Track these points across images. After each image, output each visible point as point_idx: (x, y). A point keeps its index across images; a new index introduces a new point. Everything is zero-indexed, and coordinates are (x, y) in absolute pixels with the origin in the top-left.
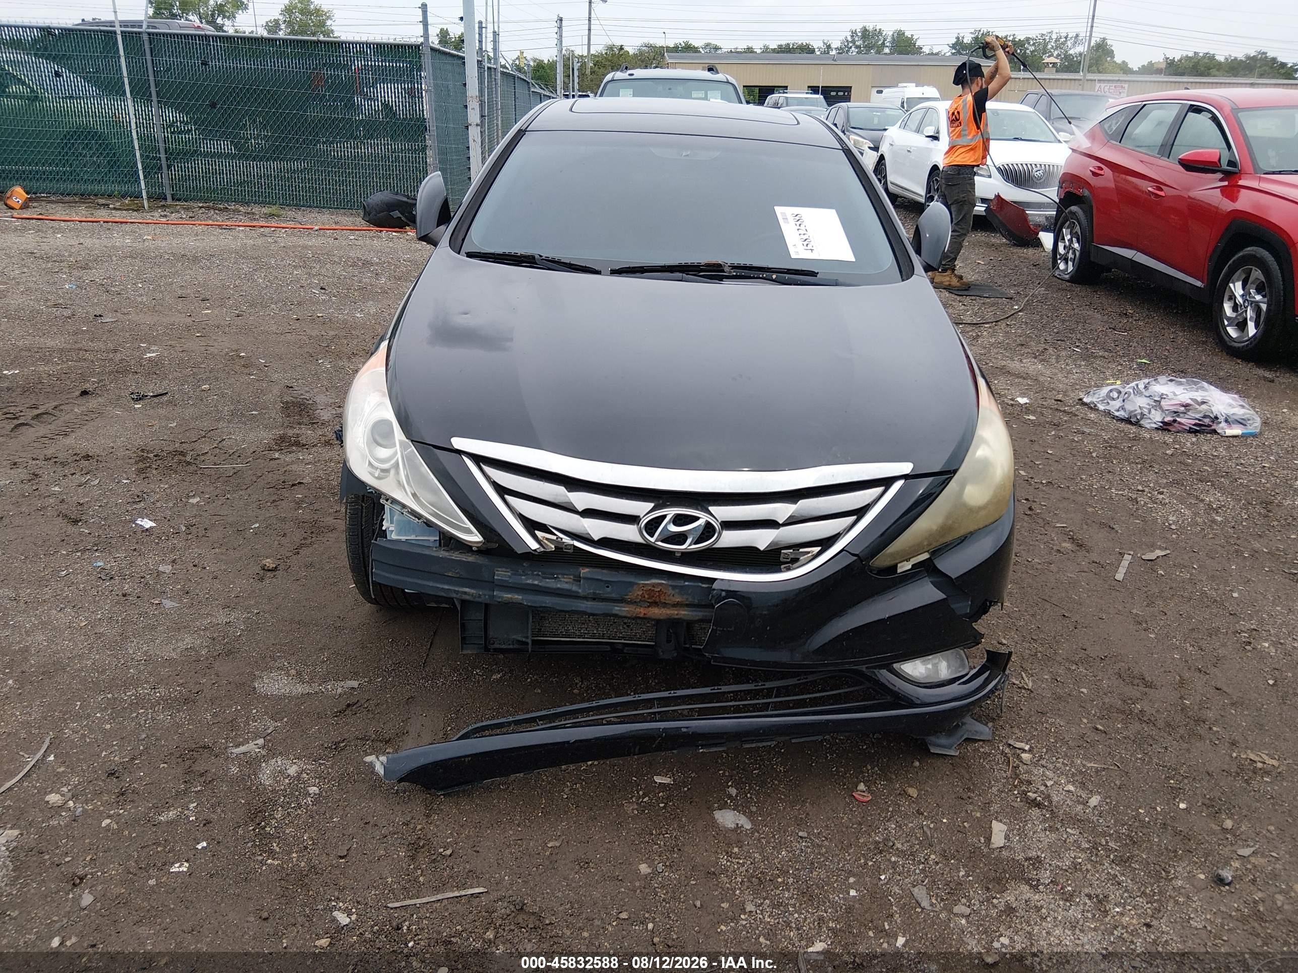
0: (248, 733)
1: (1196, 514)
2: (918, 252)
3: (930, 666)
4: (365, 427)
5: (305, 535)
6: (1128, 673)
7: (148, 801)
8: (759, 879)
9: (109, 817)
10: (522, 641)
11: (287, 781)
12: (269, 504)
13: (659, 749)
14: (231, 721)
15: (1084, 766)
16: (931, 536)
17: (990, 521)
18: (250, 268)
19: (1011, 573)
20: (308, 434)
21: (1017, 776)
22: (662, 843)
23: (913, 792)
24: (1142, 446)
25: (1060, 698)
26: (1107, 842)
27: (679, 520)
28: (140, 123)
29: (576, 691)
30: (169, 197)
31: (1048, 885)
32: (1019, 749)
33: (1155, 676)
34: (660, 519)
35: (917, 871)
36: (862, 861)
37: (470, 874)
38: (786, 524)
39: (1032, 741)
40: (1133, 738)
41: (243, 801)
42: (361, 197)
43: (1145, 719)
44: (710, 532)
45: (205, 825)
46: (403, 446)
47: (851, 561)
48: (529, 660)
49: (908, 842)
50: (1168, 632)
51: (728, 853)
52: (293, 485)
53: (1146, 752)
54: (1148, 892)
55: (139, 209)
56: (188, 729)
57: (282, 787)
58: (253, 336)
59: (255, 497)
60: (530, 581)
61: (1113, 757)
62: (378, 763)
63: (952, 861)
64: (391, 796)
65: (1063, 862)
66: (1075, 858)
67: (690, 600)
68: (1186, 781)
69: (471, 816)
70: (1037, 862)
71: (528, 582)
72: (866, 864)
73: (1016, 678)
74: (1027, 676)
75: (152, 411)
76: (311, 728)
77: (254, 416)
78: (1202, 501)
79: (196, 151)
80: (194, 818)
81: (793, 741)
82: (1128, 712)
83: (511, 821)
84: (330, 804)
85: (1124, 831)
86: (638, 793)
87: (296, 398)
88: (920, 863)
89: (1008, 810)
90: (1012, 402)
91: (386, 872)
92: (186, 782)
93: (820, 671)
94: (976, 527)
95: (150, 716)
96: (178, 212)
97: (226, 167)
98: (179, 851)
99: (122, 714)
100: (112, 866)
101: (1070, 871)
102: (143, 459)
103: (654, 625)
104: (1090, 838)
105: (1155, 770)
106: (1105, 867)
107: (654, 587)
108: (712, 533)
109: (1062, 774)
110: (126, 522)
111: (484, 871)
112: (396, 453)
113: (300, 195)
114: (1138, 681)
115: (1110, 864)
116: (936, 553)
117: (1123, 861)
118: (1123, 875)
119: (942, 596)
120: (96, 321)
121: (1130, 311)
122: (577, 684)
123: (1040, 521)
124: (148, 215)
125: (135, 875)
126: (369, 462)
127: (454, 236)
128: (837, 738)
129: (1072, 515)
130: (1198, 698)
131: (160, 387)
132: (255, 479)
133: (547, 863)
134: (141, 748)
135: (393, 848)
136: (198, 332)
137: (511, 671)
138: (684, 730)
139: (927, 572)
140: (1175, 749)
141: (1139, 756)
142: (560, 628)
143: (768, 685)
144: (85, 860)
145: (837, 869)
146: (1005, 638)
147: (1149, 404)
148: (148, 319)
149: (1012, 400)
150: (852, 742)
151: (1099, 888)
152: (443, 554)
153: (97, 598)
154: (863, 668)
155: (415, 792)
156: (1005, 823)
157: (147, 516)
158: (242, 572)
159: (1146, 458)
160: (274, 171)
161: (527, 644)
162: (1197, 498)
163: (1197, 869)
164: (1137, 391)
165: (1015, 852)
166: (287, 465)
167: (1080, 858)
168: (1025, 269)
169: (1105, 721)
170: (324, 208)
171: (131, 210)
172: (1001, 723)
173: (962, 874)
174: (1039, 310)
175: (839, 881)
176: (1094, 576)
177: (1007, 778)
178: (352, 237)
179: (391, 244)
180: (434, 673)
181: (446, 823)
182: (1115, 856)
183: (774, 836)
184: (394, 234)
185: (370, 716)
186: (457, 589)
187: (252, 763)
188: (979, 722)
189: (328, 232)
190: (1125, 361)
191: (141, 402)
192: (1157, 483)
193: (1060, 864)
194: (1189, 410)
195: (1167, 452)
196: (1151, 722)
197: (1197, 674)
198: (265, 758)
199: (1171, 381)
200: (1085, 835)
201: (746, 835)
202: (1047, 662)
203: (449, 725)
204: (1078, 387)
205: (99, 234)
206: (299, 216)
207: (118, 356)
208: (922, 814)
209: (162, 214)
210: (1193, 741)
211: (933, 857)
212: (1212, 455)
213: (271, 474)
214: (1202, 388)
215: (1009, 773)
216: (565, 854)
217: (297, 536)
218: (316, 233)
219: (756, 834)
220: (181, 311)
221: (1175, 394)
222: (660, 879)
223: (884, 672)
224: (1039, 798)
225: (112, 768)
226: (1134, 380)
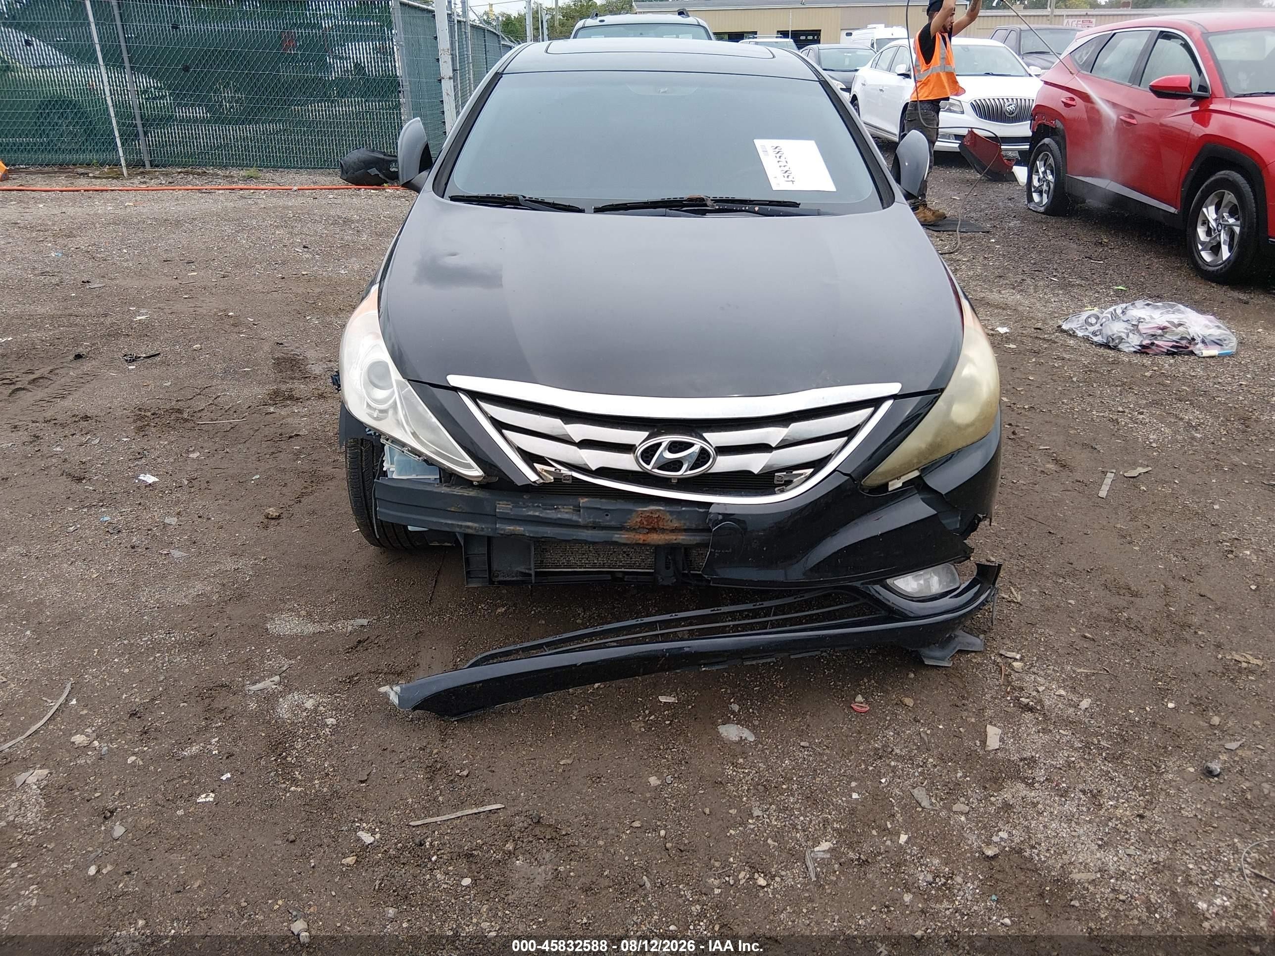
0: (264, 671)
1: (1176, 432)
2: (898, 181)
3: (922, 582)
4: (362, 370)
5: (305, 485)
6: (1114, 583)
7: (170, 738)
8: (765, 786)
9: (134, 754)
10: (525, 573)
11: (305, 714)
12: (268, 456)
13: (663, 669)
14: (247, 661)
15: (1074, 672)
16: (921, 454)
17: (978, 438)
18: (232, 230)
19: (997, 494)
20: (300, 388)
21: (1009, 683)
22: (670, 757)
23: (909, 702)
24: (1121, 369)
25: (1048, 609)
26: (1099, 741)
27: (674, 447)
28: (114, 90)
29: (579, 621)
30: (147, 164)
31: (1043, 782)
32: (1011, 658)
33: (1140, 585)
34: (656, 447)
35: (917, 774)
36: (863, 766)
37: (487, 792)
38: (778, 447)
39: (1023, 651)
40: (1121, 644)
41: (263, 734)
42: (337, 156)
43: (1132, 626)
44: (704, 458)
45: (227, 758)
46: (401, 387)
47: (843, 481)
48: (532, 594)
49: (907, 747)
50: (1152, 544)
51: (733, 764)
52: (291, 437)
53: (1134, 656)
54: (1140, 786)
55: (119, 176)
56: (205, 670)
57: (301, 720)
58: (241, 297)
59: (254, 450)
60: (531, 513)
61: (1102, 663)
62: (393, 693)
63: (950, 764)
64: (406, 723)
65: (1057, 761)
66: (1068, 757)
67: (688, 524)
68: (1174, 682)
69: (484, 739)
70: (1032, 762)
71: (529, 513)
72: (867, 769)
73: (1005, 592)
74: (1016, 591)
75: (146, 372)
76: (325, 664)
77: (247, 373)
78: (1181, 419)
79: (171, 117)
80: (217, 752)
81: (792, 657)
82: (1115, 620)
83: (524, 743)
84: (348, 734)
85: (1115, 730)
86: (644, 712)
87: (287, 354)
88: (918, 766)
89: (1003, 715)
90: (992, 332)
91: (406, 794)
92: (206, 719)
93: (819, 589)
94: (964, 444)
95: (167, 660)
96: (157, 178)
97: (202, 131)
98: (204, 783)
99: (140, 659)
100: (140, 799)
101: (1064, 769)
102: (141, 418)
103: (653, 553)
104: (1083, 738)
105: (1143, 673)
106: (1098, 764)
107: (652, 513)
108: (707, 458)
109: (1053, 680)
110: (129, 478)
111: (500, 789)
112: (393, 392)
113: (276, 156)
114: (1124, 591)
115: (1103, 762)
116: (925, 470)
117: (1115, 758)
118: (1115, 771)
119: (933, 512)
120: (84, 287)
121: (1106, 240)
122: (579, 614)
123: (1023, 444)
124: (128, 183)
125: (163, 806)
126: (368, 403)
127: (436, 181)
128: (833, 655)
129: (1055, 438)
130: (1183, 604)
131: (152, 349)
132: (252, 433)
133: (561, 779)
134: (161, 689)
135: (412, 771)
136: (186, 294)
137: (515, 605)
138: (686, 649)
139: (917, 489)
140: (1162, 653)
141: (1128, 661)
142: (562, 559)
143: (766, 604)
144: (113, 795)
145: (839, 775)
146: (992, 556)
147: (1127, 329)
148: (136, 284)
149: (992, 330)
150: (848, 658)
151: (1093, 783)
152: (444, 489)
153: (107, 552)
154: (858, 584)
155: (429, 720)
156: (999, 727)
157: (150, 472)
158: (247, 521)
159: (1125, 380)
160: (250, 133)
161: (530, 575)
162: (1176, 416)
163: (1186, 764)
164: (1115, 317)
165: (1010, 753)
166: (283, 419)
167: (1073, 757)
168: (1000, 203)
169: (1092, 629)
170: (301, 168)
171: (110, 177)
172: (992, 635)
173: (959, 775)
174: (1016, 242)
175: (842, 786)
176: (1079, 494)
177: (1000, 685)
178: (331, 196)
179: (370, 202)
180: (441, 609)
181: (461, 747)
182: (1107, 754)
183: (777, 747)
184: (372, 191)
185: (381, 651)
186: (460, 523)
187: (269, 699)
188: (971, 634)
189: (307, 191)
190: (1101, 288)
191: (134, 363)
192: (1136, 404)
193: (1055, 763)
194: (1166, 333)
195: (1146, 374)
196: (1138, 629)
197: (1181, 583)
198: (283, 694)
199: (1148, 305)
200: (1078, 736)
201: (751, 747)
202: (1034, 576)
203: (458, 657)
204: (1056, 315)
205: (80, 203)
206: (277, 177)
207: (109, 320)
208: (919, 721)
209: (142, 180)
210: (1179, 645)
211: (931, 760)
212: (1191, 376)
213: (267, 428)
214: (1179, 311)
215: (1001, 681)
216: (577, 770)
217: (298, 485)
218: (296, 193)
219: (760, 746)
220: (168, 274)
221: (1152, 318)
222: (670, 790)
223: (878, 587)
224: (1031, 703)
225: (133, 708)
226: (1111, 306)
